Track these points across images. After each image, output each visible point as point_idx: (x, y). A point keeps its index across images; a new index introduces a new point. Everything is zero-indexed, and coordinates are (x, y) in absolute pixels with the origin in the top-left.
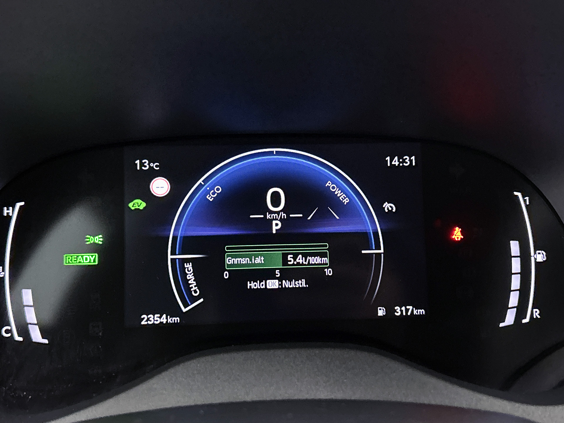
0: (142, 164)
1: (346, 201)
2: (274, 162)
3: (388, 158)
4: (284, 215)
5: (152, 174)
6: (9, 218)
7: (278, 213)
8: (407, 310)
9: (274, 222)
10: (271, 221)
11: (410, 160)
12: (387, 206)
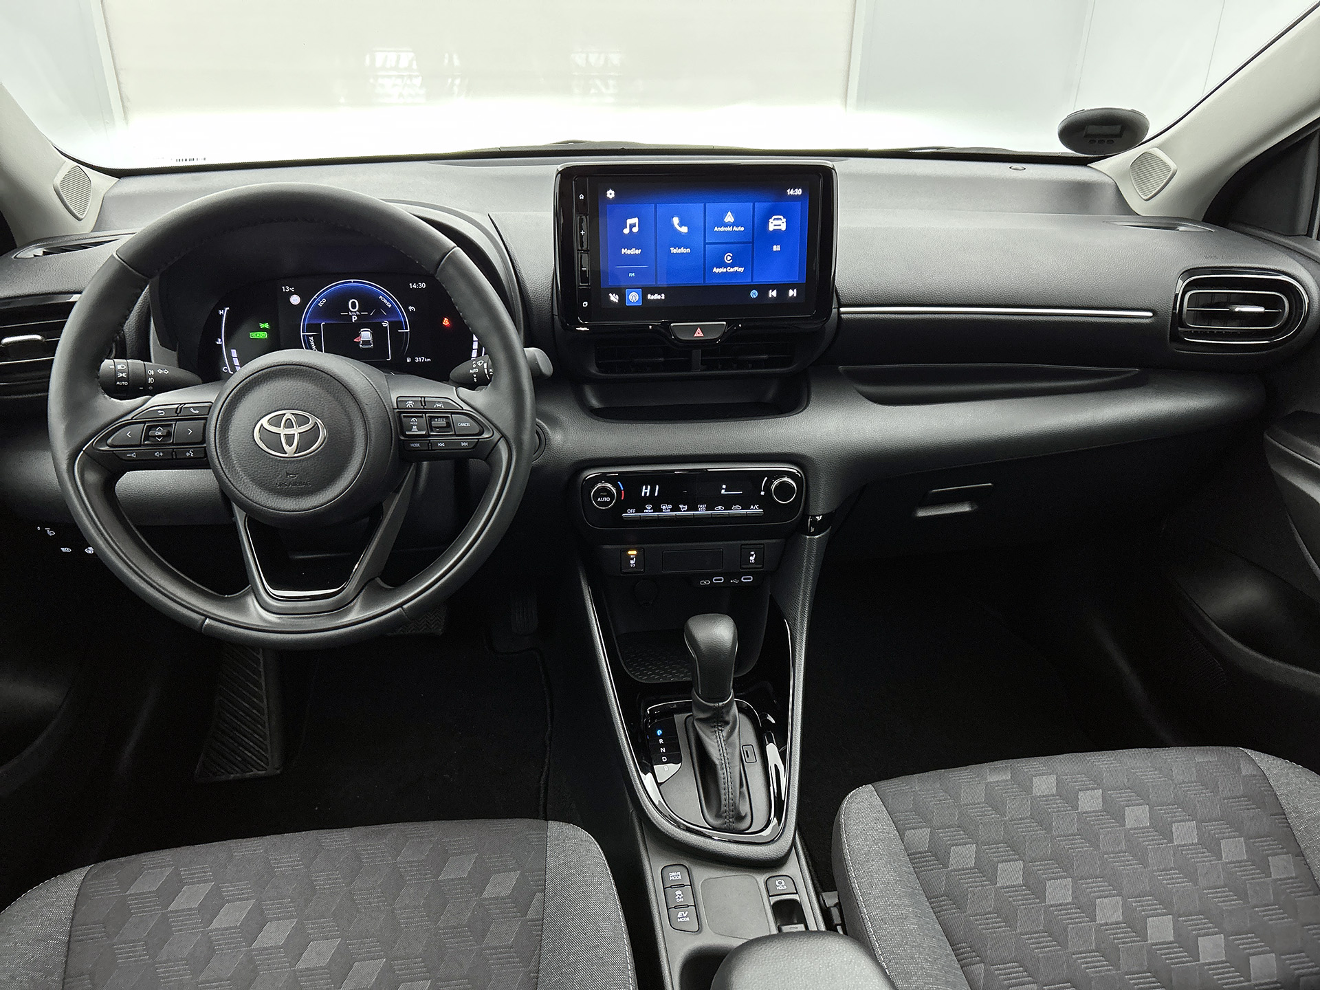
0: (286, 289)
1: (390, 306)
2: (353, 287)
3: (411, 284)
4: (358, 313)
5: (291, 293)
6: (222, 315)
7: (355, 312)
8: (422, 359)
9: (353, 317)
10: (351, 316)
11: (423, 285)
12: (410, 308)
